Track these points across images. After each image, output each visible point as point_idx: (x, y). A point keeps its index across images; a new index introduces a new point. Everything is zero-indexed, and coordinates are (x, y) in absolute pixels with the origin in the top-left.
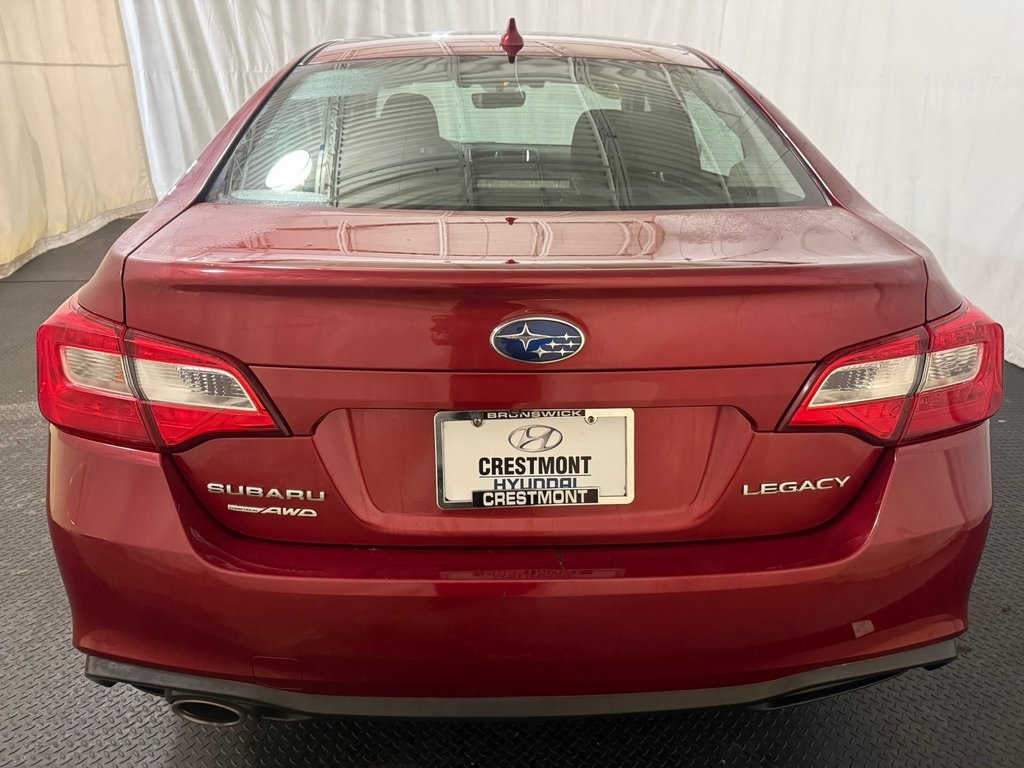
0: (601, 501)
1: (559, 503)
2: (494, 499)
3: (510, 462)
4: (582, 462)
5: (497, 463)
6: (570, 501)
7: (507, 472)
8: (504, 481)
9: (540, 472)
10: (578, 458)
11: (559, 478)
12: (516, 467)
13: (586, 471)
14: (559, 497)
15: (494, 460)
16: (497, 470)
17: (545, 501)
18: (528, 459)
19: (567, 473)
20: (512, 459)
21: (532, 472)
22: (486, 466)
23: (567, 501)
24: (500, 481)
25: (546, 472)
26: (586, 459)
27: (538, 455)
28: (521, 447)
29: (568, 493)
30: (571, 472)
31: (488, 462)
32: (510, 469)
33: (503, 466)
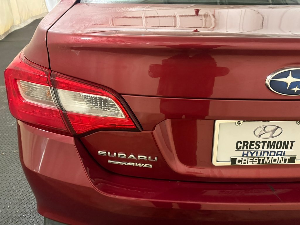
0: (296, 162)
1: (275, 163)
2: (242, 161)
3: (253, 144)
4: (290, 144)
5: (246, 144)
6: (280, 162)
7: (250, 148)
8: (248, 152)
9: (267, 148)
10: (288, 142)
11: (276, 151)
12: (255, 146)
13: (291, 148)
14: (275, 160)
15: (244, 142)
16: (245, 147)
17: (267, 162)
18: (262, 142)
19: (281, 149)
20: (254, 142)
21: (263, 148)
22: (239, 145)
23: (279, 162)
24: (246, 152)
25: (270, 148)
26: (292, 142)
27: (268, 140)
28: (260, 136)
29: (280, 158)
30: (283, 148)
31: (241, 143)
32: (252, 147)
33: (249, 145)
